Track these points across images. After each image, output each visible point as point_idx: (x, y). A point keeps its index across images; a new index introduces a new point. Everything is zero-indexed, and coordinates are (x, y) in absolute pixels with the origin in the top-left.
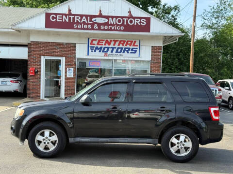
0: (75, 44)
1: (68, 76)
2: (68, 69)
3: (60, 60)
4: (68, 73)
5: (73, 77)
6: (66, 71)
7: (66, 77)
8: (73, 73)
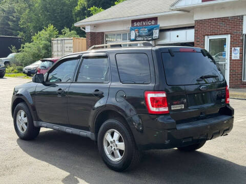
0: (242, 16)
1: (233, 58)
2: (233, 48)
3: (225, 39)
4: (233, 54)
5: (239, 58)
6: (231, 52)
7: (231, 59)
8: (239, 54)
